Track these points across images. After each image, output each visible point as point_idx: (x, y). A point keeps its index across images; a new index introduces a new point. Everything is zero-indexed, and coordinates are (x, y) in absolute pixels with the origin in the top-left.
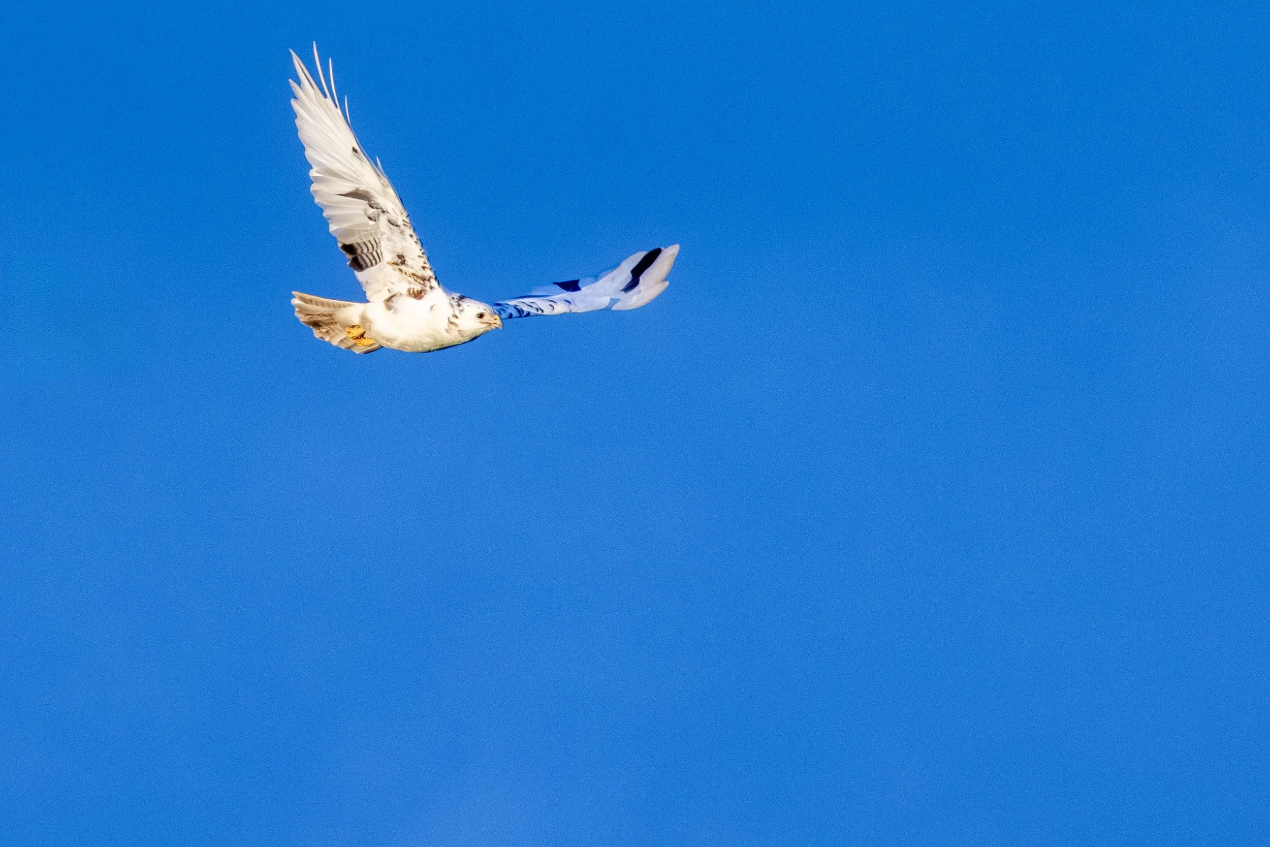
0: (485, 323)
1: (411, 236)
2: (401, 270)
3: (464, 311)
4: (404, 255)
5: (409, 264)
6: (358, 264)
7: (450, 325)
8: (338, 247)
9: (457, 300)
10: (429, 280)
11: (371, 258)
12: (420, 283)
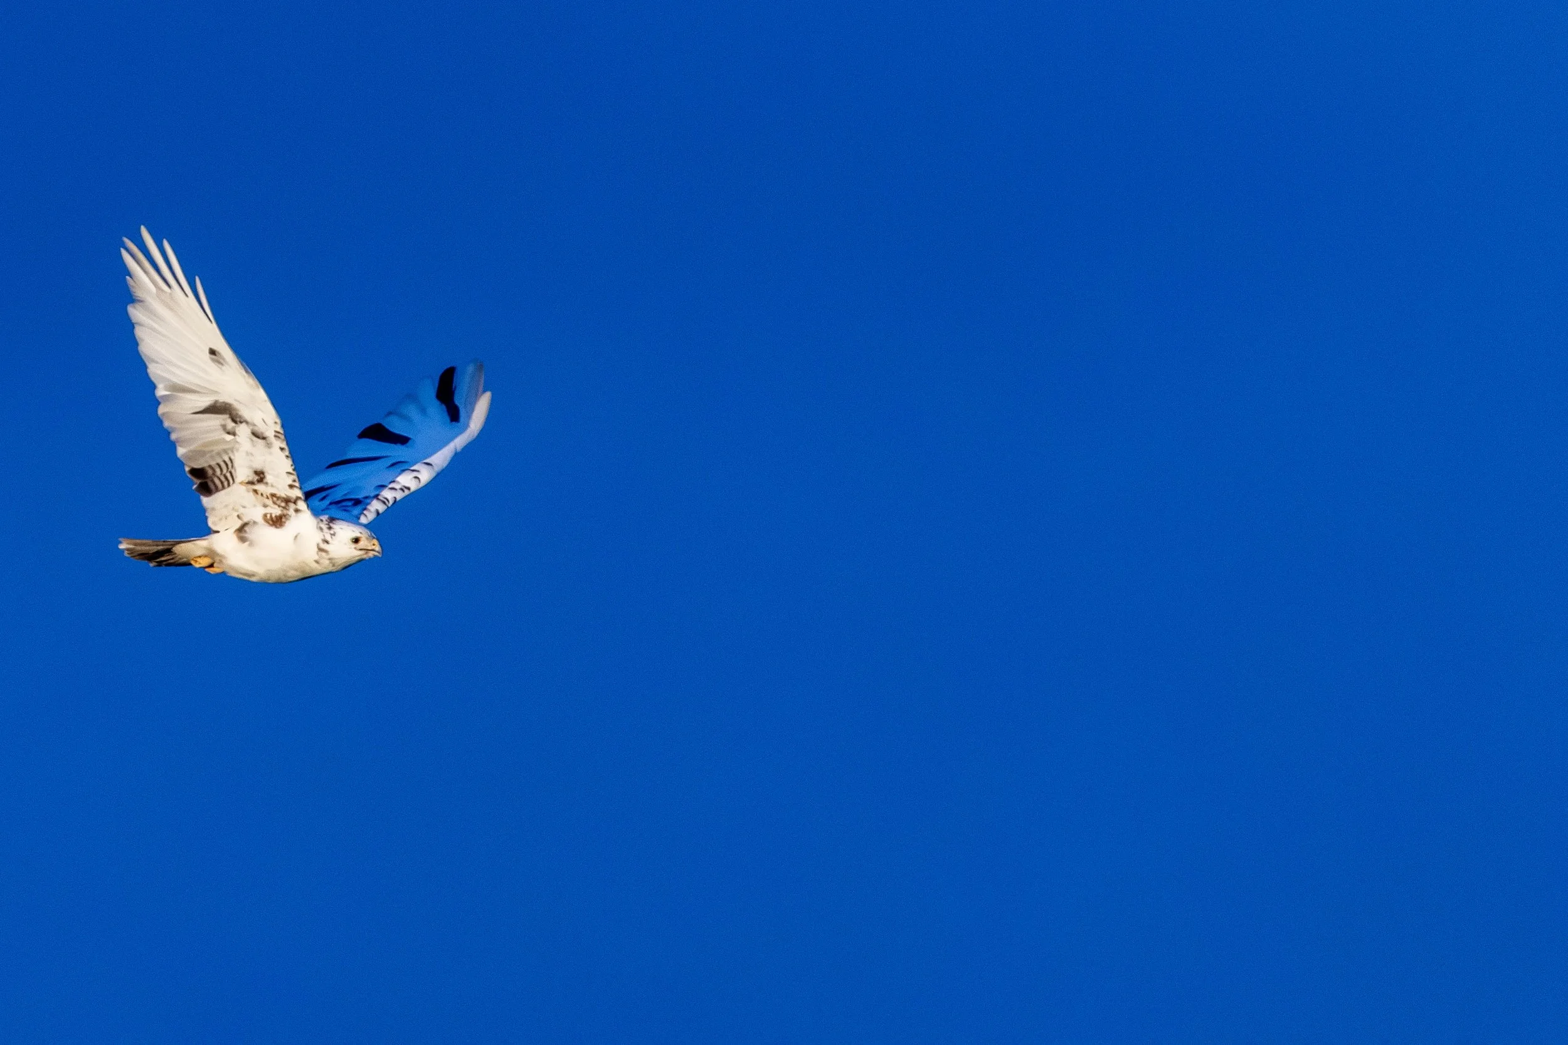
0: (361, 550)
1: (282, 449)
2: (255, 491)
3: (336, 535)
4: (265, 470)
5: (269, 481)
6: (207, 489)
7: (320, 553)
8: (184, 470)
9: (327, 523)
10: (295, 503)
11: (223, 479)
12: (279, 506)
